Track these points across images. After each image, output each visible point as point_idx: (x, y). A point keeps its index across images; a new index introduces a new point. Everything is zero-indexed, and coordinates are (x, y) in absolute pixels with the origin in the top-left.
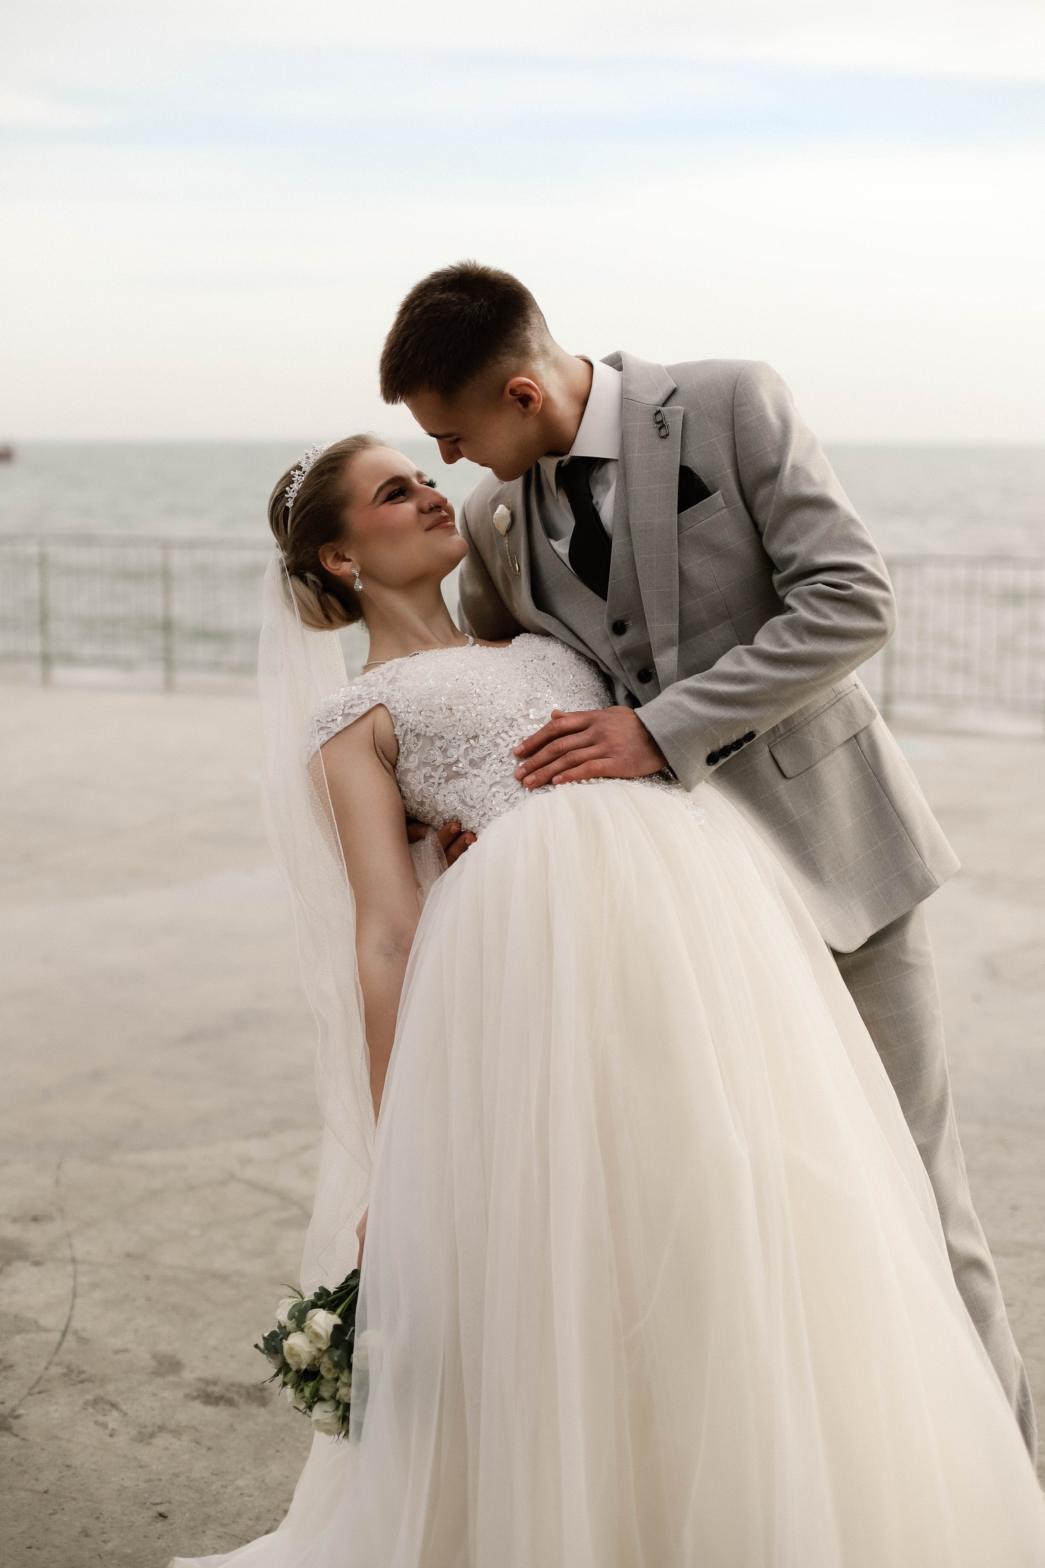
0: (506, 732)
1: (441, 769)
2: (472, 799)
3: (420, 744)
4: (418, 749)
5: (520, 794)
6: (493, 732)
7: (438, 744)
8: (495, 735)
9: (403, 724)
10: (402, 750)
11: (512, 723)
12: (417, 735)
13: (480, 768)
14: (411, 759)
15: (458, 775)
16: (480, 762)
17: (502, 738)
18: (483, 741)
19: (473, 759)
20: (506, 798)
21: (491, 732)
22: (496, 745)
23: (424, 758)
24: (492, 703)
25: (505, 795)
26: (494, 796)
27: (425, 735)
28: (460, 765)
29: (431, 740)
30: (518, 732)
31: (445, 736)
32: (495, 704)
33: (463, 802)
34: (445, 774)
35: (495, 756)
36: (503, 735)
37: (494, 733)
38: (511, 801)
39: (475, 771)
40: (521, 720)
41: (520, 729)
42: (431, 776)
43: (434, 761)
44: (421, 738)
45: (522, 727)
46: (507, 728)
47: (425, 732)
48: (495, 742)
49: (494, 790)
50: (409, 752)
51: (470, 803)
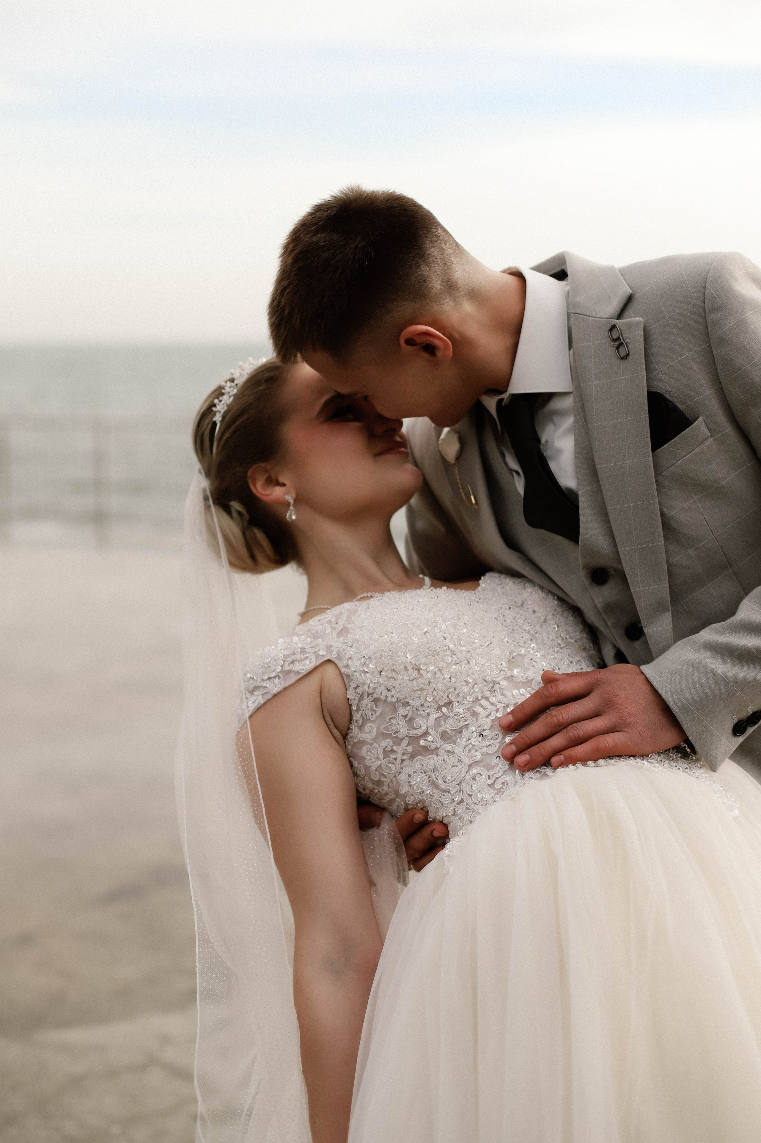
0: (487, 699)
1: (405, 742)
2: (445, 782)
3: (379, 711)
4: (377, 717)
5: (508, 778)
6: (470, 698)
7: (402, 711)
8: (473, 702)
9: (358, 686)
10: (356, 717)
11: (493, 687)
12: (376, 700)
13: (455, 742)
14: (367, 728)
15: (426, 750)
16: (455, 735)
17: (482, 706)
18: (459, 709)
19: (446, 732)
20: (490, 782)
21: (468, 698)
22: (475, 714)
23: (384, 728)
24: (469, 662)
25: (489, 778)
26: (474, 779)
27: (385, 700)
28: (430, 738)
29: (394, 707)
30: (501, 698)
31: (411, 702)
32: (473, 663)
33: (434, 784)
34: (410, 749)
35: (473, 728)
36: (483, 702)
37: (471, 700)
38: (498, 786)
39: (448, 747)
40: (504, 683)
41: (503, 695)
42: (392, 751)
43: (397, 732)
44: (380, 704)
45: (505, 692)
46: (487, 694)
47: (386, 697)
48: (474, 711)
49: (474, 771)
50: (365, 720)
51: (443, 786)
